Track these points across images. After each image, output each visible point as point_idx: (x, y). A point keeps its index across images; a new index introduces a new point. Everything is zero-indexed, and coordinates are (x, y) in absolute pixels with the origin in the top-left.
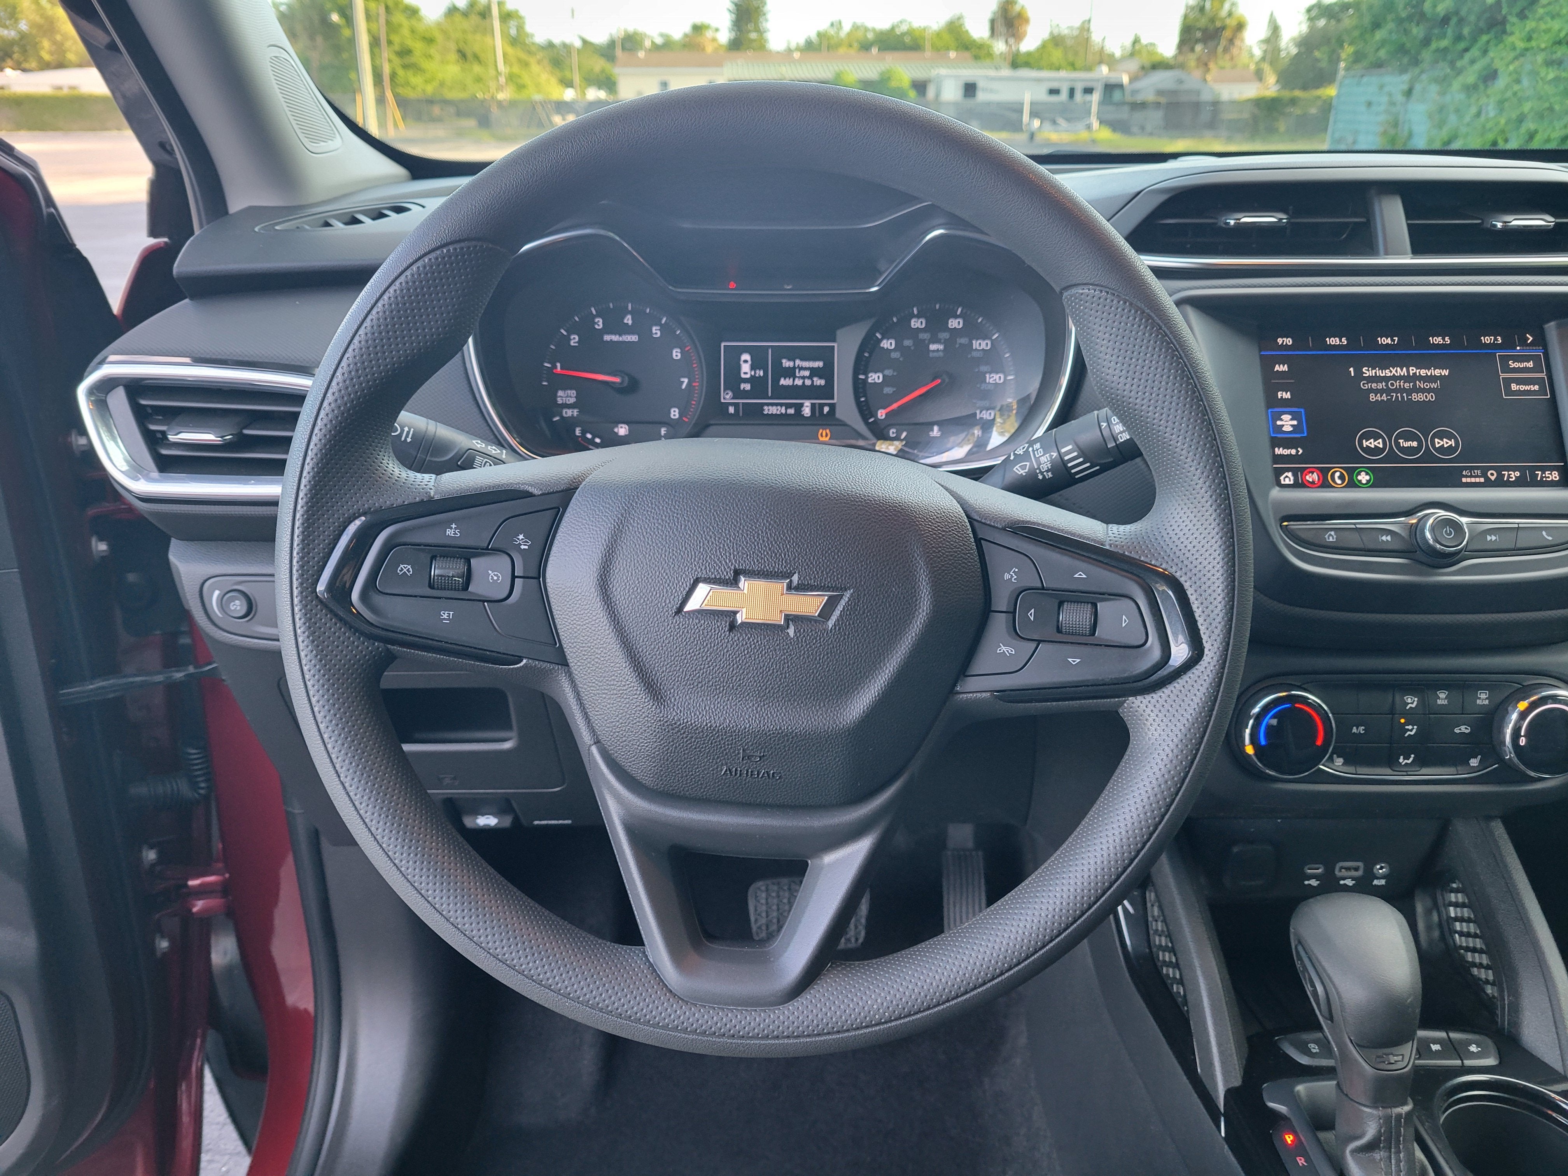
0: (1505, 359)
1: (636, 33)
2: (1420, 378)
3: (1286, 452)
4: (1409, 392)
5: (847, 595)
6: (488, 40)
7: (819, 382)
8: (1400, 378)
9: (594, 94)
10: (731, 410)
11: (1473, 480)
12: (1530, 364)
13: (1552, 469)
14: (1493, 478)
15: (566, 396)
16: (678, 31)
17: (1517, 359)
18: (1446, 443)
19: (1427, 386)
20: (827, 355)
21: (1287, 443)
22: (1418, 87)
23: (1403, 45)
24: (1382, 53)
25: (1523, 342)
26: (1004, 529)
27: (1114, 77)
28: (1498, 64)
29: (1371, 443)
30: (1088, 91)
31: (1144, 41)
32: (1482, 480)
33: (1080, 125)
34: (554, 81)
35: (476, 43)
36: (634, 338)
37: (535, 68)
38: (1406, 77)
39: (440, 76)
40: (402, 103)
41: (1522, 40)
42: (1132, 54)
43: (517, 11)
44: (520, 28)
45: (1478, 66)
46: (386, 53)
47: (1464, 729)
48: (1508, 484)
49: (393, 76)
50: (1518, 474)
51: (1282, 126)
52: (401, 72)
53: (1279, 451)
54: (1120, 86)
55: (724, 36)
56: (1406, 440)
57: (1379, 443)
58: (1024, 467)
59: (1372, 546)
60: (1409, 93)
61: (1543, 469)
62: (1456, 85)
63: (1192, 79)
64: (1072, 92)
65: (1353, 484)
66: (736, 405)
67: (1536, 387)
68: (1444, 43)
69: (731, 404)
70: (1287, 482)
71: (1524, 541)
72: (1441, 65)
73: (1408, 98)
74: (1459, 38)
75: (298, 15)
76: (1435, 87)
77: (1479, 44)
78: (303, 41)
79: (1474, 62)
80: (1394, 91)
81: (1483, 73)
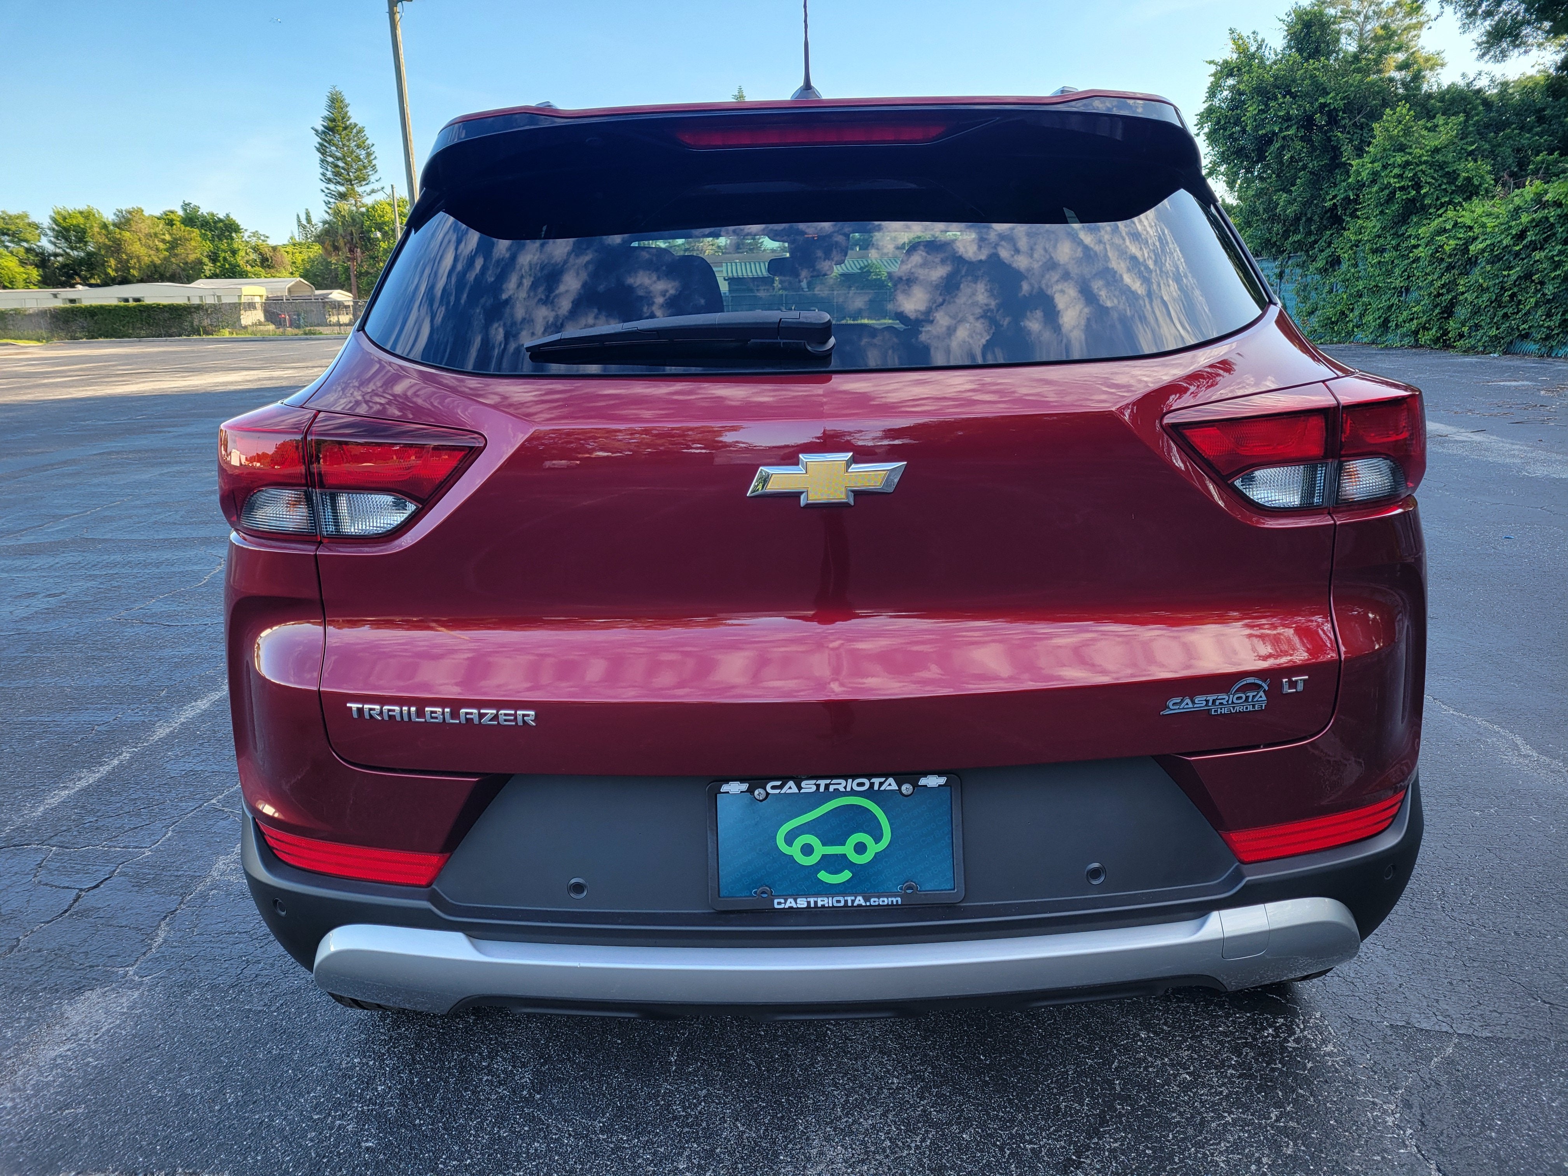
22: (1287, 271)
23: (1269, 239)
28: (1339, 252)
38: (1277, 263)
41: (1355, 233)
45: (1325, 254)
60: (1281, 275)
62: (1312, 268)
68: (1297, 237)
72: (1299, 254)
73: (1281, 280)
74: (1310, 233)
75: (341, 231)
76: (1299, 271)
77: (1324, 238)
78: (345, 252)
79: (1323, 251)
80: (1271, 274)
81: (1330, 259)
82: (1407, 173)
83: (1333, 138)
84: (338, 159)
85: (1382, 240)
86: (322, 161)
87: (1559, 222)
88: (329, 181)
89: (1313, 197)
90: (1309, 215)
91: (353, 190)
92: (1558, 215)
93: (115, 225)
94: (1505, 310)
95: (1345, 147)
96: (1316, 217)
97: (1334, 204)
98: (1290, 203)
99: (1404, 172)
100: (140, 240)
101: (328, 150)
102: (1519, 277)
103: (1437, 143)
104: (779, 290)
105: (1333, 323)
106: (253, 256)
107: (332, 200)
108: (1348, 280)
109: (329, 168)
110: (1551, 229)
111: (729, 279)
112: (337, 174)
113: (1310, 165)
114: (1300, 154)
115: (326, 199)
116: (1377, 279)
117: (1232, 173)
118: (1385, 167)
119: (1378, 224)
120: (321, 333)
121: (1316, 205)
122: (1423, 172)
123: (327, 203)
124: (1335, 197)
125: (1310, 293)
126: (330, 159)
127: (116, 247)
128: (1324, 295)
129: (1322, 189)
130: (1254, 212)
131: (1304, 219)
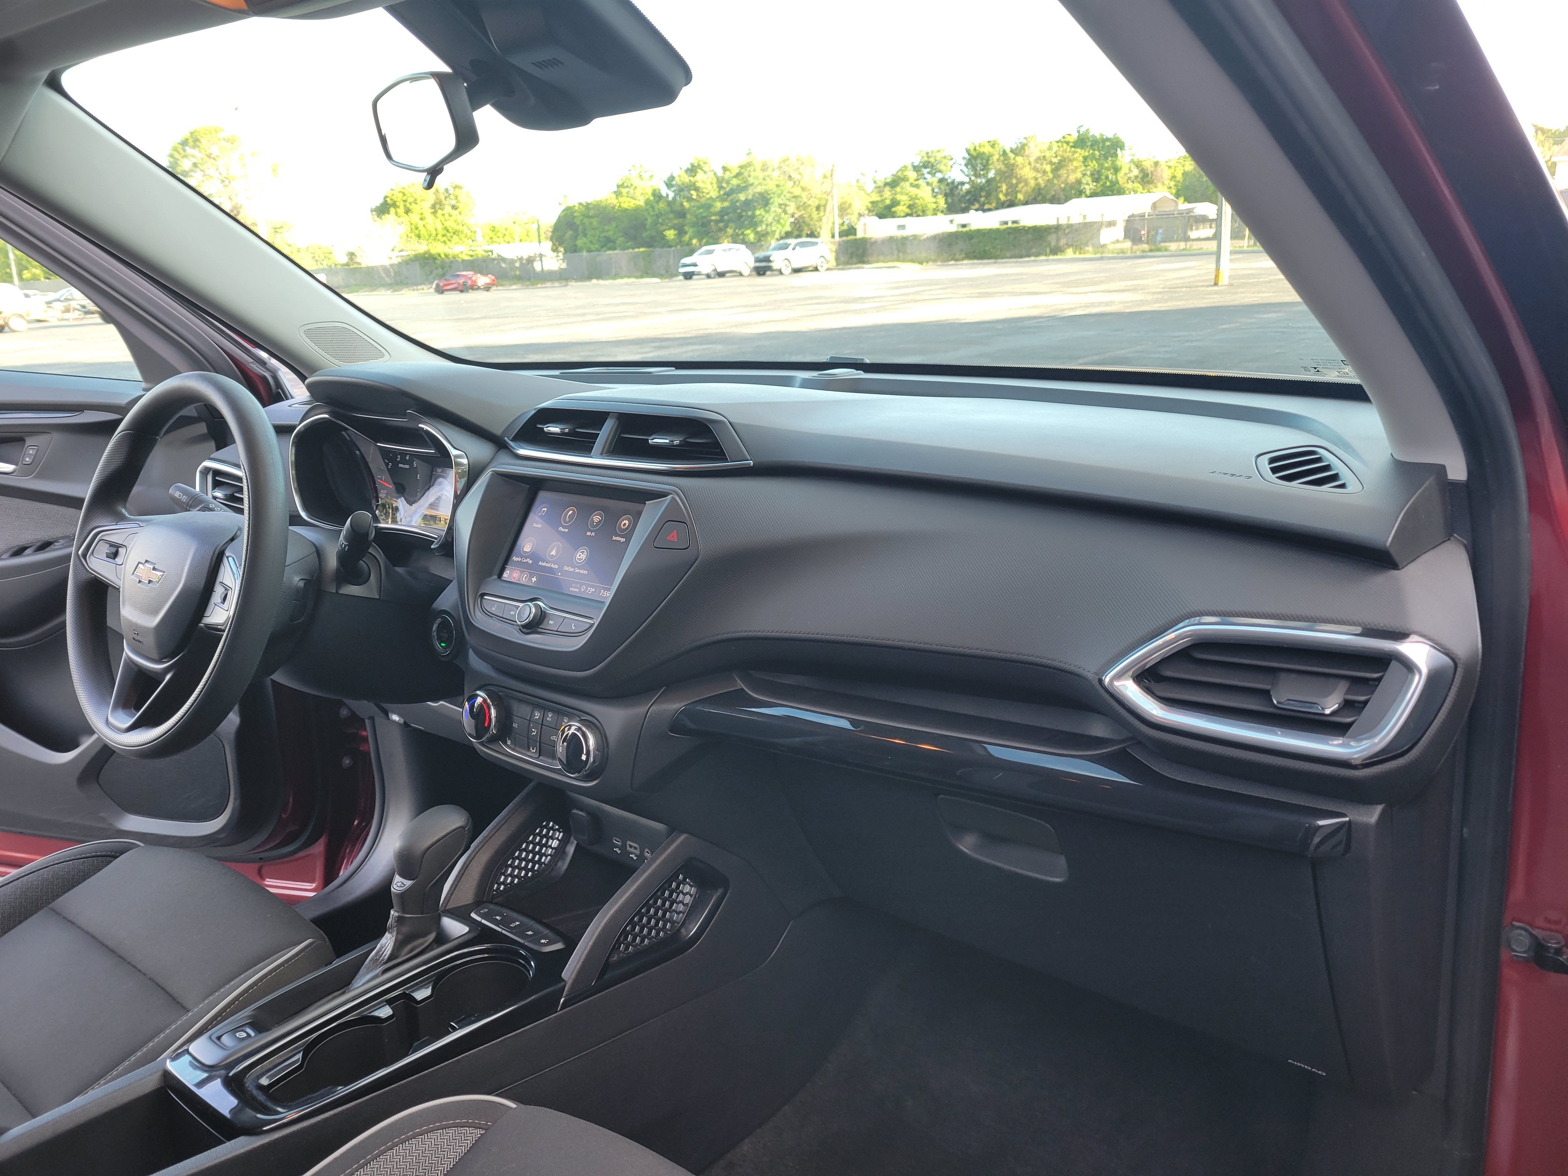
5: (165, 575)
11: (574, 590)
13: (607, 589)
14: (582, 590)
32: (578, 590)
47: (555, 738)
50: (593, 590)
59: (504, 616)
61: (604, 589)
65: (528, 582)
70: (506, 576)
71: (563, 626)
93: (1012, 151)
100: (1030, 164)
106: (1136, 172)
120: (1166, 250)
127: (1009, 172)
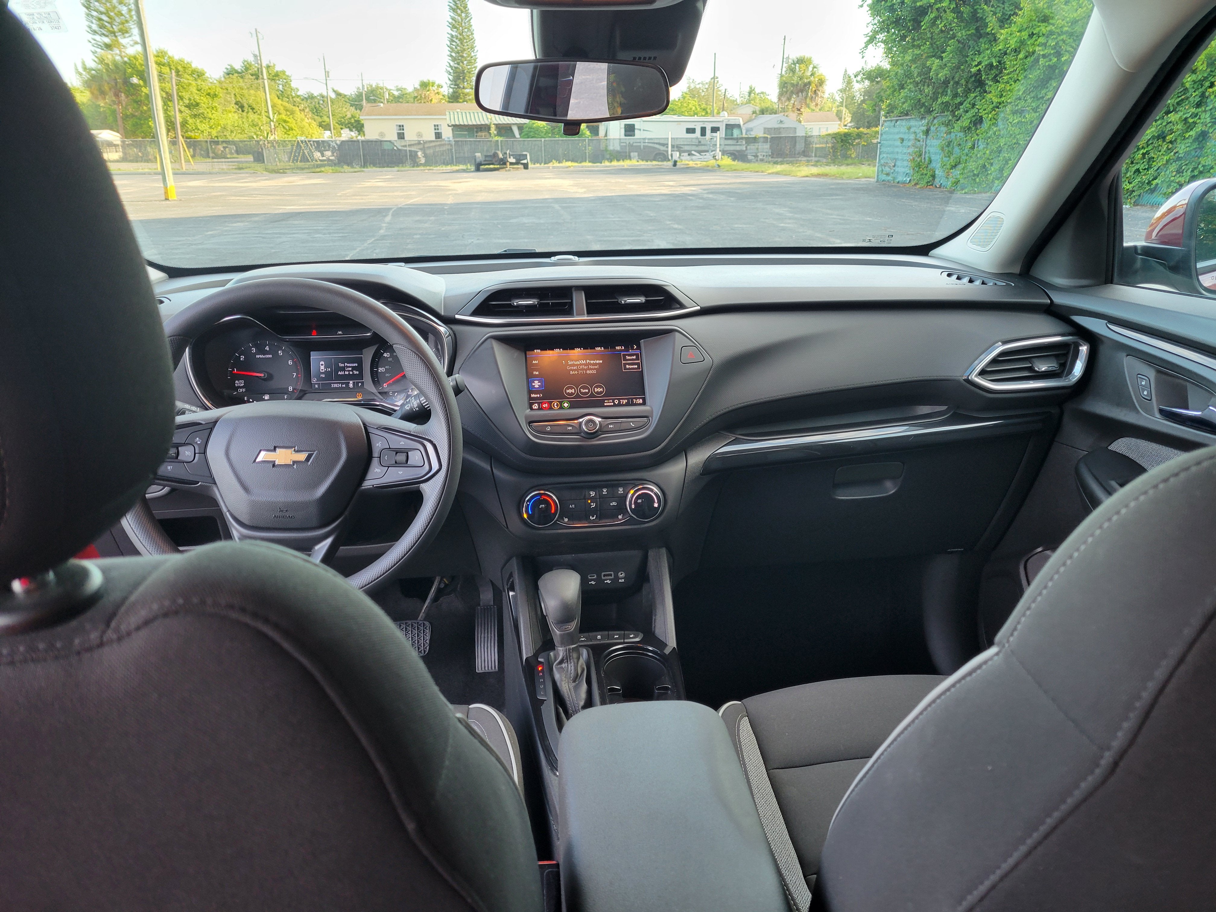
0: (624, 356)
1: (377, 88)
2: (591, 364)
3: (535, 396)
4: (586, 370)
5: (315, 453)
6: (261, 93)
7: (356, 372)
8: (583, 364)
9: (346, 134)
10: (317, 386)
11: (609, 404)
12: (634, 357)
13: (639, 398)
14: (617, 403)
15: (239, 383)
16: (410, 85)
17: (630, 355)
18: (599, 390)
19: (593, 367)
20: (360, 361)
21: (536, 392)
22: (933, 128)
23: (919, 100)
24: (906, 106)
25: (632, 348)
26: (377, 429)
27: (733, 120)
28: (982, 113)
29: (570, 391)
30: (715, 130)
31: (757, 91)
32: (612, 404)
33: (709, 155)
34: (314, 124)
35: (251, 97)
36: (270, 356)
37: (299, 115)
38: (924, 122)
39: (222, 123)
40: (192, 144)
41: (996, 96)
42: (749, 102)
43: (284, 72)
44: (287, 84)
45: (970, 114)
46: (178, 106)
47: (614, 504)
48: (623, 405)
49: (184, 124)
50: (626, 401)
51: (853, 153)
52: (190, 121)
53: (533, 396)
54: (738, 126)
55: (446, 90)
56: (583, 389)
57: (573, 391)
58: (408, 406)
59: (564, 431)
60: (927, 132)
61: (636, 399)
62: (957, 126)
63: (790, 120)
64: (703, 131)
65: (561, 408)
66: (318, 384)
67: (636, 366)
68: (946, 99)
69: (316, 384)
70: (535, 408)
71: (624, 426)
72: (946, 113)
73: (927, 136)
74: (956, 95)
75: (105, 77)
76: (944, 129)
77: (969, 99)
78: (110, 97)
79: (967, 112)
80: (918, 131)
81: (974, 119)
82: (1050, 41)
83: (979, 11)
84: (102, 13)
85: (1022, 103)
86: (88, 15)
87: (1193, 88)
88: (95, 32)
89: (960, 63)
90: (957, 79)
91: (117, 41)
92: (1193, 81)
94: (1137, 167)
95: (990, 19)
96: (963, 82)
97: (979, 70)
98: (942, 67)
99: (1047, 41)
101: (92, 5)
102: (1153, 137)
103: (1075, 15)
104: (495, 136)
105: (974, 175)
107: (99, 50)
108: (989, 138)
109: (94, 21)
110: (1184, 94)
111: (453, 125)
112: (102, 27)
113: (959, 35)
114: (950, 24)
115: (93, 49)
116: (1018, 137)
117: (892, 40)
118: (1031, 35)
119: (1021, 87)
121: (963, 70)
122: (1064, 41)
123: (94, 53)
124: (980, 63)
125: (953, 148)
126: (95, 14)
128: (966, 151)
129: (967, 56)
130: (908, 75)
131: (952, 83)
